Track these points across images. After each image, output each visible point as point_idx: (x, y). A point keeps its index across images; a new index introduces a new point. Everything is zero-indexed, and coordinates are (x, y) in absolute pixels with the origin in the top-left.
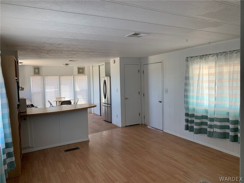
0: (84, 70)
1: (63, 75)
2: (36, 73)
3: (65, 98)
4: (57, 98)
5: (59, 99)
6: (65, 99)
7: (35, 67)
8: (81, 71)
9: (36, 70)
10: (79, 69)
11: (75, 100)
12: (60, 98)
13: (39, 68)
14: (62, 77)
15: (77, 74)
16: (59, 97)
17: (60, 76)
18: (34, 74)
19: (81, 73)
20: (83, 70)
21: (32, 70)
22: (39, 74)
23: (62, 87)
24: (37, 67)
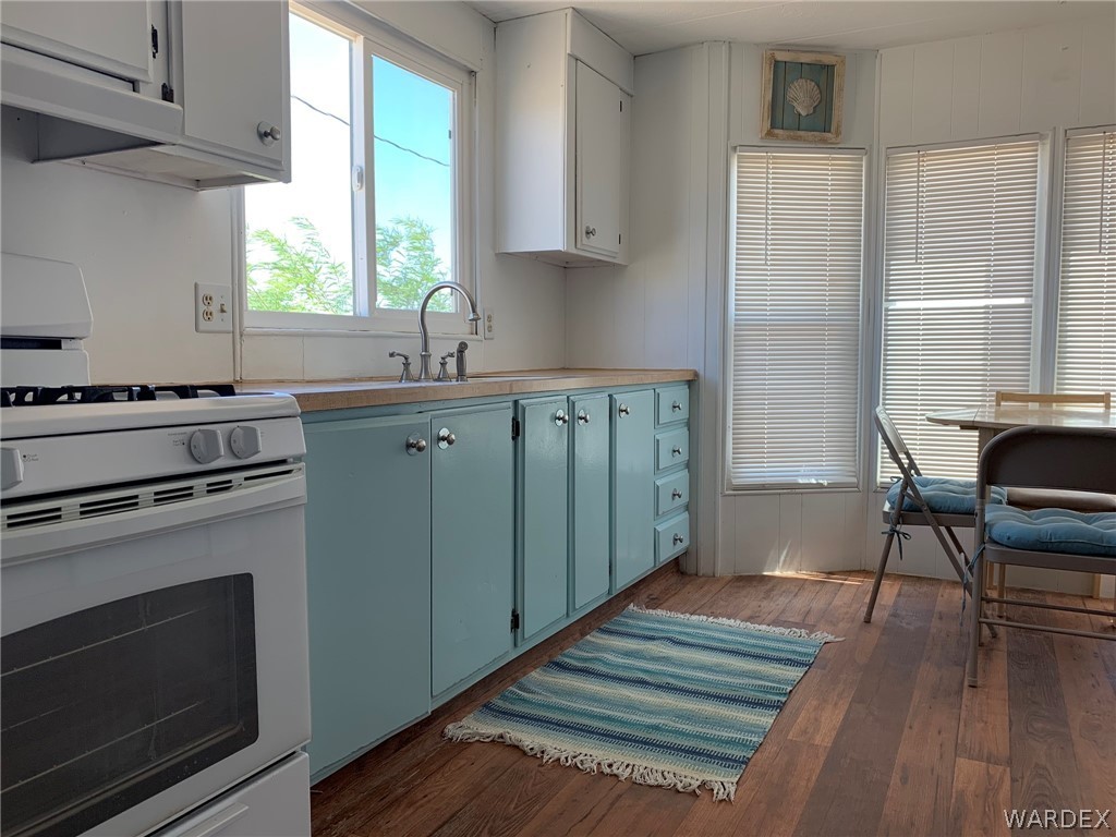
1: (1108, 127)
2: (789, 120)
3: (1104, 399)
4: (1002, 397)
5: (1034, 406)
6: (1106, 416)
7: (780, 56)
9: (791, 93)
12: (1046, 399)
13: (829, 68)
14: (1092, 154)
16: (1035, 389)
17: (1065, 140)
18: (769, 134)
21: (750, 92)
22: (826, 129)
23: (1089, 267)
24: (805, 59)
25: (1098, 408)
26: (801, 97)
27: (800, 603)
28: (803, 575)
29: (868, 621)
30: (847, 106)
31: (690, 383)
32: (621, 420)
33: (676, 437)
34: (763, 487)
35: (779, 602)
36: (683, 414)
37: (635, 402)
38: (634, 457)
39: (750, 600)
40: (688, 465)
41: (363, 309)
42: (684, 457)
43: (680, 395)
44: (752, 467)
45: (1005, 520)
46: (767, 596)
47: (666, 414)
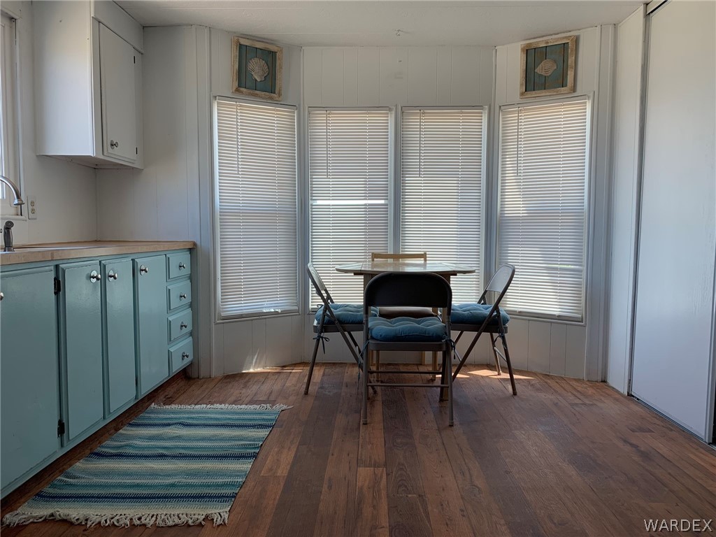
0: (571, 60)
1: (422, 108)
2: (249, 83)
3: (424, 256)
4: (373, 256)
5: (390, 261)
6: (425, 265)
7: (243, 43)
8: (546, 68)
9: (250, 66)
10: (533, 55)
11: (488, 277)
12: (397, 256)
13: (273, 54)
14: (414, 122)
15: (517, 98)
16: (391, 252)
17: (402, 112)
18: (237, 90)
19: (544, 87)
20: (565, 61)
21: (225, 64)
22: (273, 91)
23: (415, 184)
24: (259, 45)
25: (421, 261)
26: (257, 69)
27: (266, 388)
29: (306, 393)
30: (282, 78)
31: (191, 250)
32: (142, 277)
33: (183, 287)
34: (241, 316)
35: (254, 388)
36: (187, 271)
37: (152, 264)
38: (152, 302)
39: (234, 390)
40: (191, 305)
42: (188, 300)
43: (185, 258)
44: (234, 304)
45: (379, 326)
46: (245, 386)
47: (174, 272)
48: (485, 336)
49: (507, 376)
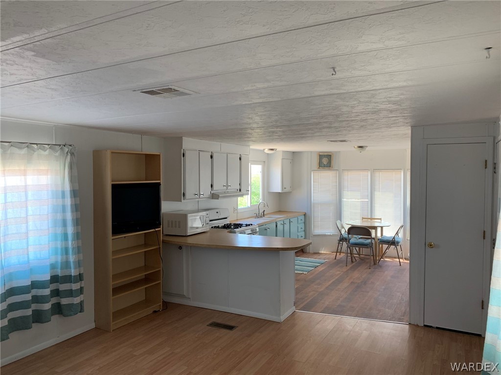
1: (380, 170)
2: (323, 165)
3: (381, 219)
4: (363, 218)
5: (369, 220)
6: (381, 222)
7: (321, 154)
9: (323, 160)
12: (371, 219)
13: (330, 156)
14: (377, 174)
16: (369, 217)
17: (374, 171)
18: (319, 168)
21: (315, 160)
22: (330, 167)
23: (378, 195)
24: (325, 154)
25: (380, 221)
26: (325, 161)
27: (325, 256)
28: (327, 253)
29: (335, 259)
30: (333, 162)
31: (304, 215)
32: (291, 223)
33: (302, 226)
34: (319, 235)
35: (321, 256)
36: (303, 221)
37: (294, 220)
38: (294, 229)
39: (315, 256)
40: (304, 231)
41: (249, 205)
42: (303, 229)
43: (303, 217)
44: (317, 231)
45: (353, 240)
46: (319, 255)
47: (300, 221)
48: (392, 247)
49: (398, 260)
